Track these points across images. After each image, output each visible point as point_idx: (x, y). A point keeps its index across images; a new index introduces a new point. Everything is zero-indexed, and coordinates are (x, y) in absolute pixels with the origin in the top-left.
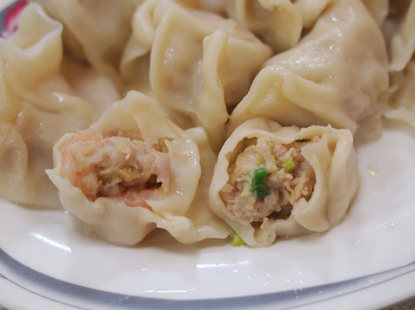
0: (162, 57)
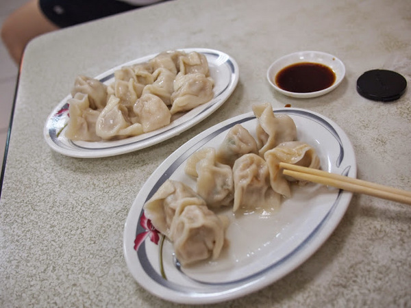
0: (118, 93)
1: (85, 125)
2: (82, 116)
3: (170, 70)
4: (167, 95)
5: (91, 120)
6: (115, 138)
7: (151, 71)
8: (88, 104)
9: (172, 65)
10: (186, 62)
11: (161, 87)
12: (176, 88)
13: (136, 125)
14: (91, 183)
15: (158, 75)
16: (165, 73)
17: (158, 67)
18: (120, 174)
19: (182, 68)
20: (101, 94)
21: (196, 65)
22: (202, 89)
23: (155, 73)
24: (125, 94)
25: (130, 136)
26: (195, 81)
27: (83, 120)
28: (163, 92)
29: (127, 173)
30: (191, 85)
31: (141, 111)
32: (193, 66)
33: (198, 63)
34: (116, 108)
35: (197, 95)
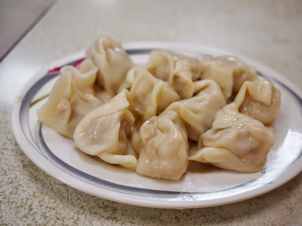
0: (136, 88)
1: (68, 114)
2: (69, 100)
3: (222, 89)
4: (199, 128)
6: (96, 158)
7: (197, 76)
8: (93, 80)
9: (229, 84)
11: (196, 112)
12: (216, 125)
13: (129, 159)
14: (29, 202)
15: (203, 88)
16: (213, 93)
17: (210, 76)
18: (72, 214)
19: (240, 97)
20: (116, 76)
21: (262, 104)
22: (254, 151)
23: (201, 84)
24: (144, 96)
26: (249, 134)
27: (68, 107)
28: (196, 121)
29: (82, 217)
30: (240, 137)
31: (147, 140)
32: (256, 102)
33: (268, 102)
34: (117, 116)
35: (240, 157)
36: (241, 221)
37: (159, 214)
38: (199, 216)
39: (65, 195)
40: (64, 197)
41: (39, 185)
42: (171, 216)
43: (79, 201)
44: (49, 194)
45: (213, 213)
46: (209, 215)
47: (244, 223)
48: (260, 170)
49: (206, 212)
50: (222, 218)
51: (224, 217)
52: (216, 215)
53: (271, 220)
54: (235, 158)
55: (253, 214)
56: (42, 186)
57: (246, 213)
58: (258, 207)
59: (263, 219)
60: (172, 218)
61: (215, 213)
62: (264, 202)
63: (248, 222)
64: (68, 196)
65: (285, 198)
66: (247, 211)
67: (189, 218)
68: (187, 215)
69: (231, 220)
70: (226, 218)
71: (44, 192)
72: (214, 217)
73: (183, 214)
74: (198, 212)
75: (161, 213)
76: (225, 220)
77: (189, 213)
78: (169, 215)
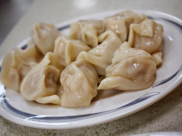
5: (24, 73)
10: (137, 31)
12: (114, 61)
15: (105, 38)
19: (130, 36)
21: (148, 37)
22: (142, 72)
25: (50, 104)
31: (64, 82)
35: (131, 79)
36: (145, 126)
37: (84, 132)
38: (113, 128)
39: (24, 130)
40: (23, 132)
41: (9, 127)
42: (92, 132)
43: (32, 133)
44: (15, 131)
45: (123, 125)
46: (120, 127)
47: (147, 128)
48: (151, 85)
49: (118, 125)
50: (130, 127)
51: (131, 126)
52: (125, 125)
53: (169, 122)
54: (128, 81)
55: (154, 120)
56: (11, 127)
57: (149, 120)
58: (157, 114)
59: (162, 122)
60: (93, 133)
61: (125, 124)
62: (162, 109)
63: (150, 126)
64: (25, 131)
65: (180, 102)
66: (149, 118)
67: (106, 131)
68: (104, 130)
69: (137, 127)
70: (133, 126)
71: (11, 131)
72: (124, 127)
73: (102, 129)
74: (112, 126)
75: (86, 131)
76: (133, 128)
77: (105, 128)
78: (91, 132)
